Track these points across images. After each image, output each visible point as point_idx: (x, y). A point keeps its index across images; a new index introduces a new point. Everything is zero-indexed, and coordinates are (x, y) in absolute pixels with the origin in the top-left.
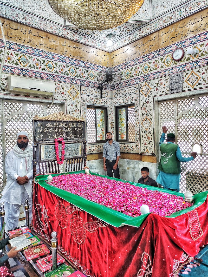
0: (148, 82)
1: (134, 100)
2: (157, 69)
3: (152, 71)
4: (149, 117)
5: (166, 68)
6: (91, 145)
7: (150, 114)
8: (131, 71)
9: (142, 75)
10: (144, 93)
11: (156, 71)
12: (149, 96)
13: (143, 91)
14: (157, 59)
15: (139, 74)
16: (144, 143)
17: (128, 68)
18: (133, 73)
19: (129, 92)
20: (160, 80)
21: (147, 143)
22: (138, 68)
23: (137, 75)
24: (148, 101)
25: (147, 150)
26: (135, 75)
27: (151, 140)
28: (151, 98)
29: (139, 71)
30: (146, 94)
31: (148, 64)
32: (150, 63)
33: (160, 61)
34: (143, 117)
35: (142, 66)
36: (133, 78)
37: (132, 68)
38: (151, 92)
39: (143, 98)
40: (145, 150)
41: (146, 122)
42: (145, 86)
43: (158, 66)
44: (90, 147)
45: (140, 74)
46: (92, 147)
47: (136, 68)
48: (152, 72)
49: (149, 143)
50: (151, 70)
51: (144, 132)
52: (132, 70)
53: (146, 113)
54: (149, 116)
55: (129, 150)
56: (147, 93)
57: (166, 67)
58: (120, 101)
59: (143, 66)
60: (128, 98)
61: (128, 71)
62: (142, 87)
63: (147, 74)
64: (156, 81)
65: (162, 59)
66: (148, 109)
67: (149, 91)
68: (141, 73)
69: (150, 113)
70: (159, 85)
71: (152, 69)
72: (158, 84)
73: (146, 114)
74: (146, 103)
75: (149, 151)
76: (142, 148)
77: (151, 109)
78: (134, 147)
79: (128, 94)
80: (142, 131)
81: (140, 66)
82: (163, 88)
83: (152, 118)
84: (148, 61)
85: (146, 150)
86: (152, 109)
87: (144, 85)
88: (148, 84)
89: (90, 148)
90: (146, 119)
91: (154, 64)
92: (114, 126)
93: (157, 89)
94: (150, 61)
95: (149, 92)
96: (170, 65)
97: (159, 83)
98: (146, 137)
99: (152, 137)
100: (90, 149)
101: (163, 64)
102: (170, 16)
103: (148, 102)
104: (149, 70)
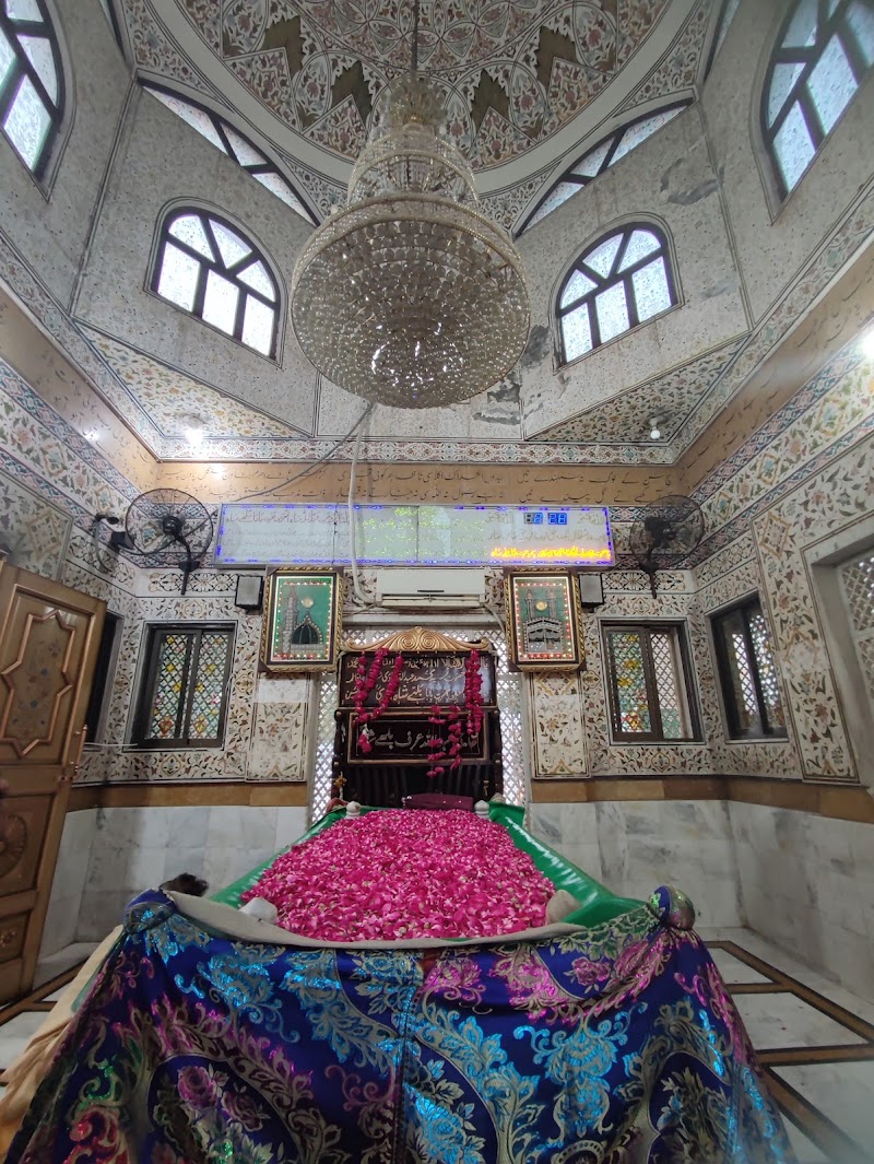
0: (777, 506)
1: (753, 581)
2: (803, 457)
3: (787, 469)
4: (804, 630)
5: (829, 444)
6: (629, 748)
7: (805, 616)
8: (730, 495)
9: (762, 493)
10: (771, 547)
11: (801, 464)
12: (789, 553)
13: (766, 540)
14: (794, 426)
15: (752, 494)
16: (809, 735)
17: (721, 490)
18: (735, 496)
19: (737, 558)
20: (812, 486)
21: (819, 735)
22: (748, 477)
23: (747, 499)
24: (789, 570)
25: (827, 763)
26: (741, 501)
27: (830, 718)
28: (796, 557)
29: (752, 483)
30: (778, 550)
31: (773, 452)
32: (776, 448)
33: (803, 427)
34: (785, 631)
35: (755, 467)
36: (738, 512)
37: (729, 484)
38: (791, 537)
39: (772, 567)
40: (818, 765)
41: (800, 648)
42: (769, 525)
43: (802, 448)
44: (625, 753)
45: (757, 493)
46: (631, 752)
47: (741, 480)
48: (790, 472)
49: (828, 734)
50: (784, 470)
51: (799, 689)
52: (732, 491)
53: (791, 616)
54: (803, 623)
55: (772, 766)
56: (780, 545)
57: (827, 441)
58: (717, 594)
59: (758, 465)
60: (738, 578)
61: (722, 497)
62: (762, 531)
63: (775, 485)
64: (800, 496)
65: (808, 421)
66: (795, 599)
67: (784, 535)
68: (759, 486)
69: (804, 613)
70: (810, 506)
71: (786, 464)
72: (806, 503)
73: (791, 619)
74: (785, 580)
75: (835, 768)
76: (807, 756)
77: (805, 598)
78: (786, 754)
79: (735, 566)
80: (793, 686)
81: (751, 470)
82: (827, 511)
83: (817, 631)
84: (769, 446)
85: (821, 763)
86: (809, 597)
87: (766, 520)
88: (776, 513)
89: (621, 754)
90: (798, 639)
91: (789, 446)
92: (716, 682)
93: (808, 522)
94: (775, 442)
95: (785, 541)
96: (839, 426)
97: (810, 497)
98: (812, 707)
99: (833, 704)
100: (625, 759)
101: (817, 434)
102: (804, 286)
103: (789, 576)
104: (779, 472)
